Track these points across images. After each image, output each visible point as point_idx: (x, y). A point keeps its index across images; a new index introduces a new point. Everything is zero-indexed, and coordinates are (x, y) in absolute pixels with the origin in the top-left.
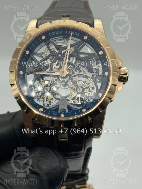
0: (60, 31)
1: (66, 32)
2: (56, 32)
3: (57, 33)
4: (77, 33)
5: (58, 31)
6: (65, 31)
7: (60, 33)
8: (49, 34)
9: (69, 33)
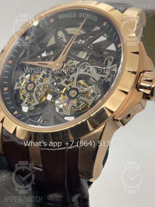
0: (74, 13)
2: (68, 14)
3: (70, 16)
5: (70, 14)
6: (80, 13)
7: (73, 16)
8: (59, 16)
9: (84, 16)
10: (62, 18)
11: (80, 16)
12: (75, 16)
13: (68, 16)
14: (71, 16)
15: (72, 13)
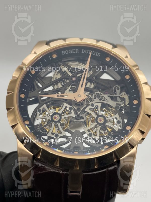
0: (76, 50)
1: (83, 52)
2: (71, 50)
3: (72, 52)
4: (97, 53)
5: (73, 50)
6: (83, 50)
7: (75, 52)
8: (62, 52)
9: (87, 52)
10: (65, 53)
11: (82, 53)
12: (77, 52)
13: (70, 52)
14: (74, 52)
15: (75, 50)
